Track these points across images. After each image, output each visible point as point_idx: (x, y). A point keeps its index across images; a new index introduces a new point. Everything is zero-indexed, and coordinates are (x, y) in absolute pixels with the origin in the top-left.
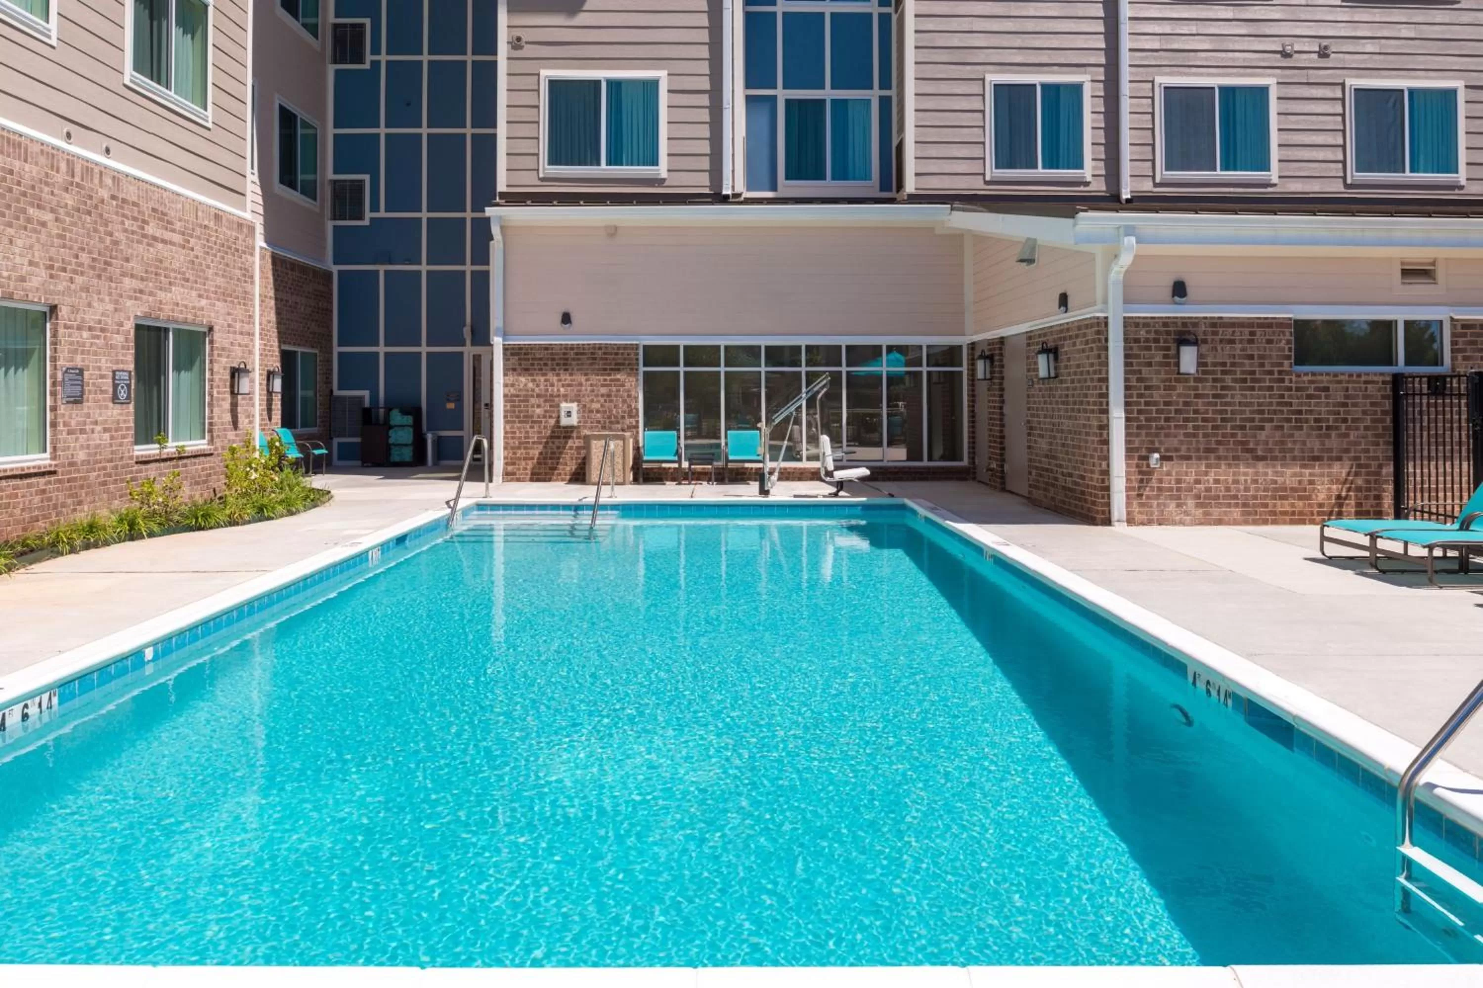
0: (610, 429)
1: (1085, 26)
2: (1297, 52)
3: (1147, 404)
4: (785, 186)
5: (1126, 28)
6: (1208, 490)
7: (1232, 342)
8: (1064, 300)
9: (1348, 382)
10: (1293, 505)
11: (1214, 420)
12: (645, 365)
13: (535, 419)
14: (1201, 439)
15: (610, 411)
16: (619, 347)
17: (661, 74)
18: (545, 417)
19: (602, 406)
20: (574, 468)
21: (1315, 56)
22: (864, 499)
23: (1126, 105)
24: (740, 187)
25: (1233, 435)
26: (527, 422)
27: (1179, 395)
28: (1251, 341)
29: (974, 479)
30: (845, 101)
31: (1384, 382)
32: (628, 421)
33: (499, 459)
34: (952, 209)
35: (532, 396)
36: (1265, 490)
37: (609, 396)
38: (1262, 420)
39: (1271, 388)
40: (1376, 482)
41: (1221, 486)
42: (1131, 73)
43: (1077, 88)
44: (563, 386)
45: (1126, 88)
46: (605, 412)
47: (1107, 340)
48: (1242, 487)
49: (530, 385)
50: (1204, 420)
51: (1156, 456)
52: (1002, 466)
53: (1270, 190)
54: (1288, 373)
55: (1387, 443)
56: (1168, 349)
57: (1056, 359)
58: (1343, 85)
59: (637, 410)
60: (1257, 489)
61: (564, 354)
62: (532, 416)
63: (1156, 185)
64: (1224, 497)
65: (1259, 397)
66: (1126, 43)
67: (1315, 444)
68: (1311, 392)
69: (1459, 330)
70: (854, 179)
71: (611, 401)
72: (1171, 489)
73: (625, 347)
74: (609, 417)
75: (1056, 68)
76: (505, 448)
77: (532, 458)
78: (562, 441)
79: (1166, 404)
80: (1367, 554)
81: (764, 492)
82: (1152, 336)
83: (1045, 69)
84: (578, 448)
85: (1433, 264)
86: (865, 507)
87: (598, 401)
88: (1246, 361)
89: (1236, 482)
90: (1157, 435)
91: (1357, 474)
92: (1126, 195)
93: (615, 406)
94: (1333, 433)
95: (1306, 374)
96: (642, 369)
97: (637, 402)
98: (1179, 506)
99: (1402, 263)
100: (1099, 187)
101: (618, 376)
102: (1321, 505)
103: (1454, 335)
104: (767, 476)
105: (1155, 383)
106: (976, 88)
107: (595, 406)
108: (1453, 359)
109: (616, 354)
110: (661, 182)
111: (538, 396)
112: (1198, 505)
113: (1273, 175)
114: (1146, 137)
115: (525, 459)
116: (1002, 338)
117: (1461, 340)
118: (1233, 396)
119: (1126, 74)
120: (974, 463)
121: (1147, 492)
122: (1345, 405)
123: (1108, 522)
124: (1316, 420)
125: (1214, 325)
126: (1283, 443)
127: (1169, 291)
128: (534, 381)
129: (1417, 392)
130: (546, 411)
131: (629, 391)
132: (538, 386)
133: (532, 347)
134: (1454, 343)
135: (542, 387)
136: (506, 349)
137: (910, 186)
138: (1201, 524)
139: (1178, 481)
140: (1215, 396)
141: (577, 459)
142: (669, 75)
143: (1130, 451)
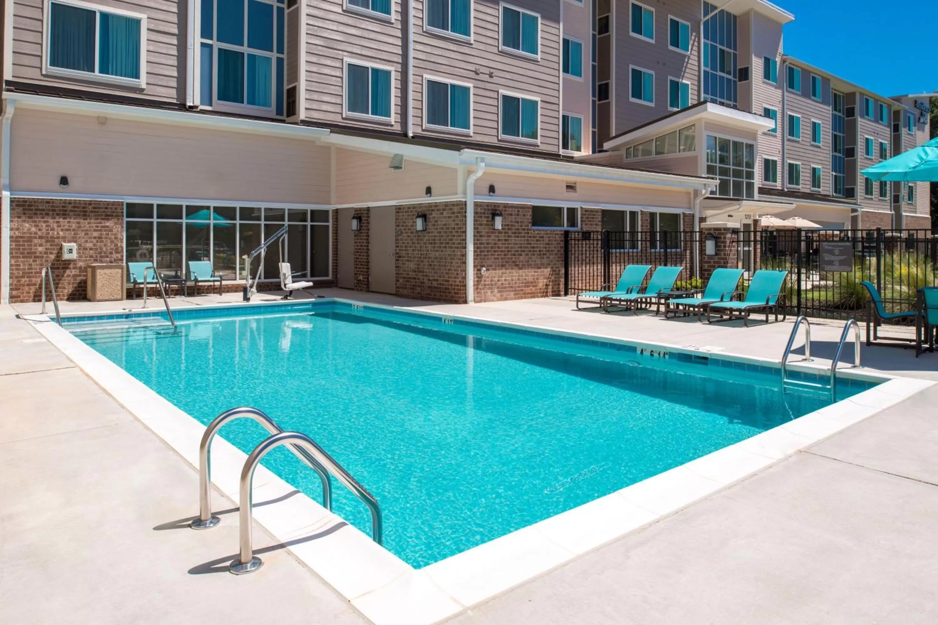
0: (101, 262)
1: (391, 40)
2: (481, 73)
3: (480, 244)
4: (217, 104)
5: (411, 46)
6: (502, 284)
7: (511, 215)
8: (429, 191)
9: (550, 234)
10: (531, 290)
11: (505, 251)
12: (127, 217)
13: (38, 254)
14: (500, 260)
15: (101, 248)
16: (108, 203)
17: (142, 16)
18: (46, 253)
19: (94, 245)
20: (70, 291)
21: (488, 76)
22: (313, 300)
23: (411, 87)
24: (197, 102)
25: (512, 258)
26: (30, 257)
27: (492, 240)
28: (518, 215)
29: (336, 286)
30: (255, 56)
31: (561, 234)
32: (115, 256)
33: (6, 286)
34: (331, 132)
35: (35, 238)
36: (522, 283)
37: (100, 238)
38: (521, 251)
39: (524, 237)
40: (558, 278)
41: (507, 282)
42: (414, 71)
43: (388, 73)
44: (62, 230)
45: (411, 78)
46: (97, 249)
47: (466, 212)
48: (514, 282)
49: (33, 229)
50: (501, 251)
51: (484, 269)
52: (368, 278)
53: (469, 139)
54: (531, 230)
55: (562, 261)
56: (488, 217)
57: (425, 221)
58: (498, 92)
59: (122, 248)
60: (519, 283)
61: (63, 207)
62: (35, 253)
63: (423, 130)
64: (509, 287)
65: (520, 240)
66: (412, 54)
67: (538, 262)
68: (538, 238)
69: (584, 213)
70: (259, 105)
71: (102, 242)
72: (488, 285)
73: (114, 203)
74: (100, 253)
75: (378, 60)
76: (11, 277)
77: (35, 285)
78: (61, 271)
79: (488, 244)
80: (598, 305)
81: (246, 299)
82: (482, 211)
83: (374, 60)
84: (75, 276)
85: (575, 184)
86: (314, 304)
87: (92, 242)
88: (516, 224)
89: (512, 280)
90: (484, 259)
91: (552, 275)
92: (410, 134)
93: (105, 245)
94: (545, 256)
95: (537, 230)
96: (125, 219)
97: (122, 242)
98: (492, 292)
99: (567, 183)
100: (397, 128)
101: (107, 224)
102: (540, 289)
103: (582, 214)
104: (249, 289)
105: (483, 234)
106: (338, 64)
107: (89, 245)
108: (582, 225)
109: (106, 208)
110: (141, 91)
111: (40, 237)
112: (499, 292)
113: (471, 131)
114: (418, 105)
115: (28, 285)
116: (368, 208)
117: (584, 216)
118: (511, 240)
119: (411, 71)
120: (337, 278)
121: (480, 287)
122: (548, 244)
123: (465, 302)
124: (540, 251)
125: (505, 207)
126: (528, 261)
127: (487, 190)
128: (36, 226)
129: (573, 238)
130: (47, 249)
131: (116, 234)
132: (40, 230)
133: (35, 201)
134: (582, 218)
135: (44, 231)
136: (12, 201)
137: (302, 115)
138: (500, 300)
139: (492, 281)
140: (505, 240)
141: (73, 283)
142: (148, 18)
143: (475, 266)
